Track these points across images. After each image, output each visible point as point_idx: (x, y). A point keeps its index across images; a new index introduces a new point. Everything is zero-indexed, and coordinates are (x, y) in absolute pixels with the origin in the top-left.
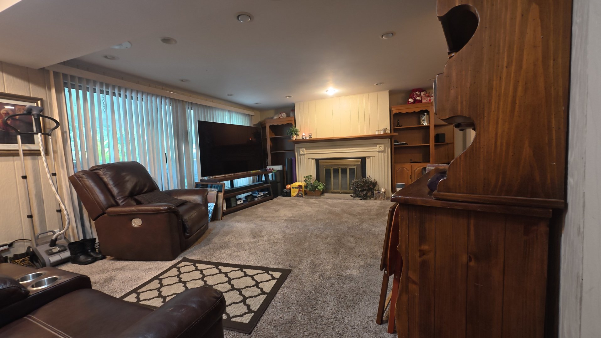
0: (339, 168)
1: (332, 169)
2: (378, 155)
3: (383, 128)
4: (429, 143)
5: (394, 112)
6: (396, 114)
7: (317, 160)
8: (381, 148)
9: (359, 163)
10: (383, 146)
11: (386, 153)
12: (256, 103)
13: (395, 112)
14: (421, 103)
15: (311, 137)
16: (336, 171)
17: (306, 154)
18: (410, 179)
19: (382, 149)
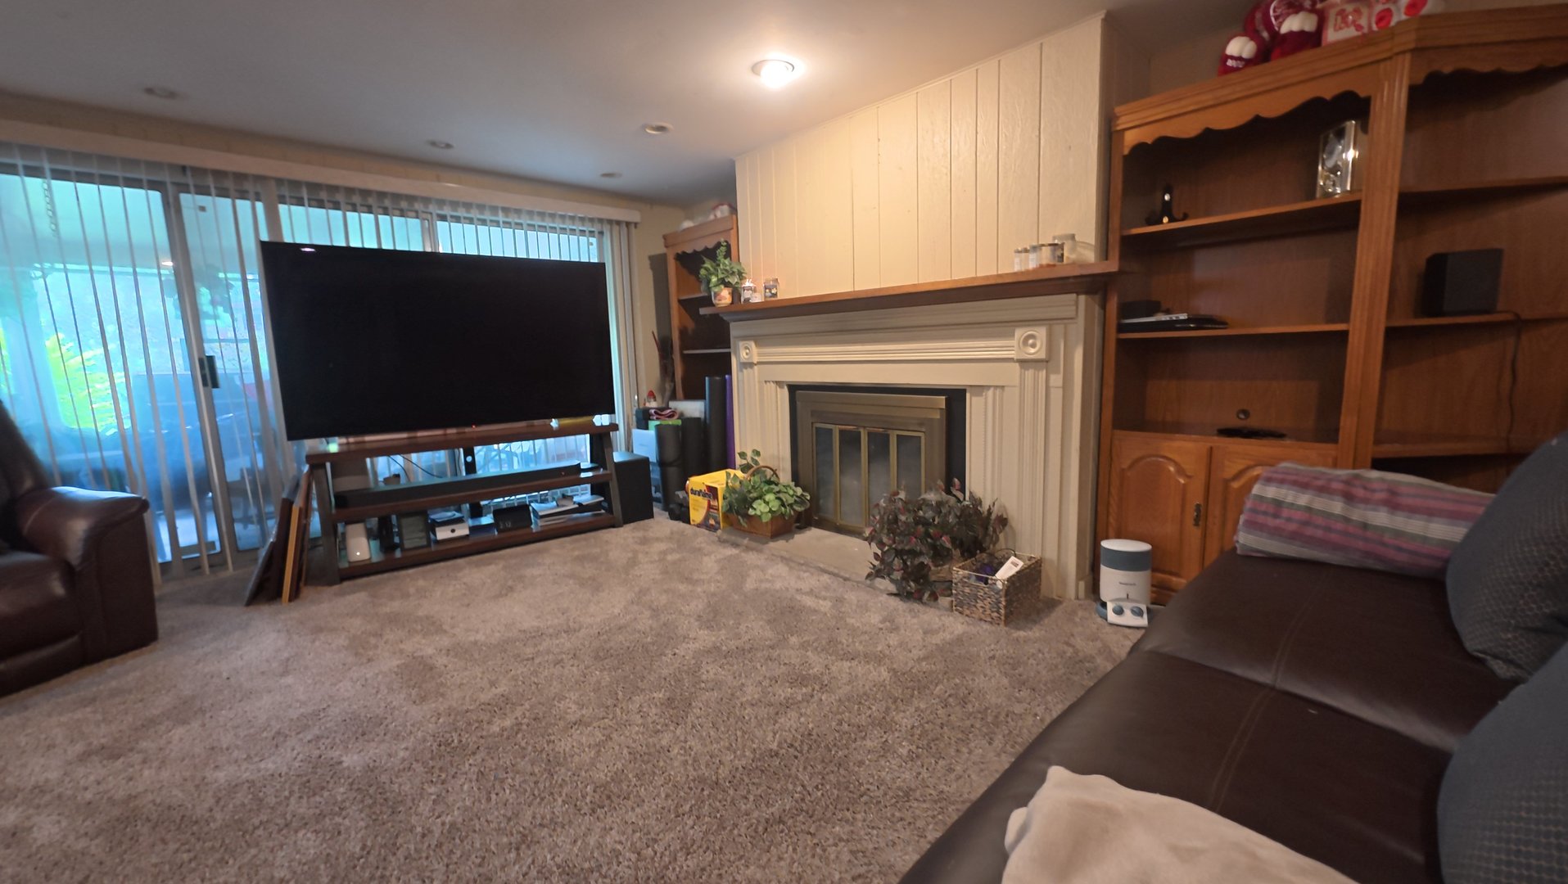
0: (862, 430)
1: (836, 429)
2: (1017, 382)
3: (1054, 238)
4: (1346, 320)
5: (1131, 138)
6: (1140, 148)
7: (794, 389)
8: (1033, 346)
9: (938, 417)
10: (1041, 333)
11: (1057, 372)
12: (605, 172)
13: (1135, 142)
14: (1318, 51)
15: (775, 295)
16: (850, 441)
17: (759, 363)
18: (1197, 524)
19: (1036, 351)
